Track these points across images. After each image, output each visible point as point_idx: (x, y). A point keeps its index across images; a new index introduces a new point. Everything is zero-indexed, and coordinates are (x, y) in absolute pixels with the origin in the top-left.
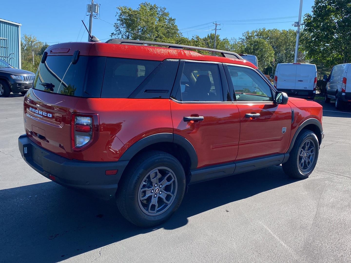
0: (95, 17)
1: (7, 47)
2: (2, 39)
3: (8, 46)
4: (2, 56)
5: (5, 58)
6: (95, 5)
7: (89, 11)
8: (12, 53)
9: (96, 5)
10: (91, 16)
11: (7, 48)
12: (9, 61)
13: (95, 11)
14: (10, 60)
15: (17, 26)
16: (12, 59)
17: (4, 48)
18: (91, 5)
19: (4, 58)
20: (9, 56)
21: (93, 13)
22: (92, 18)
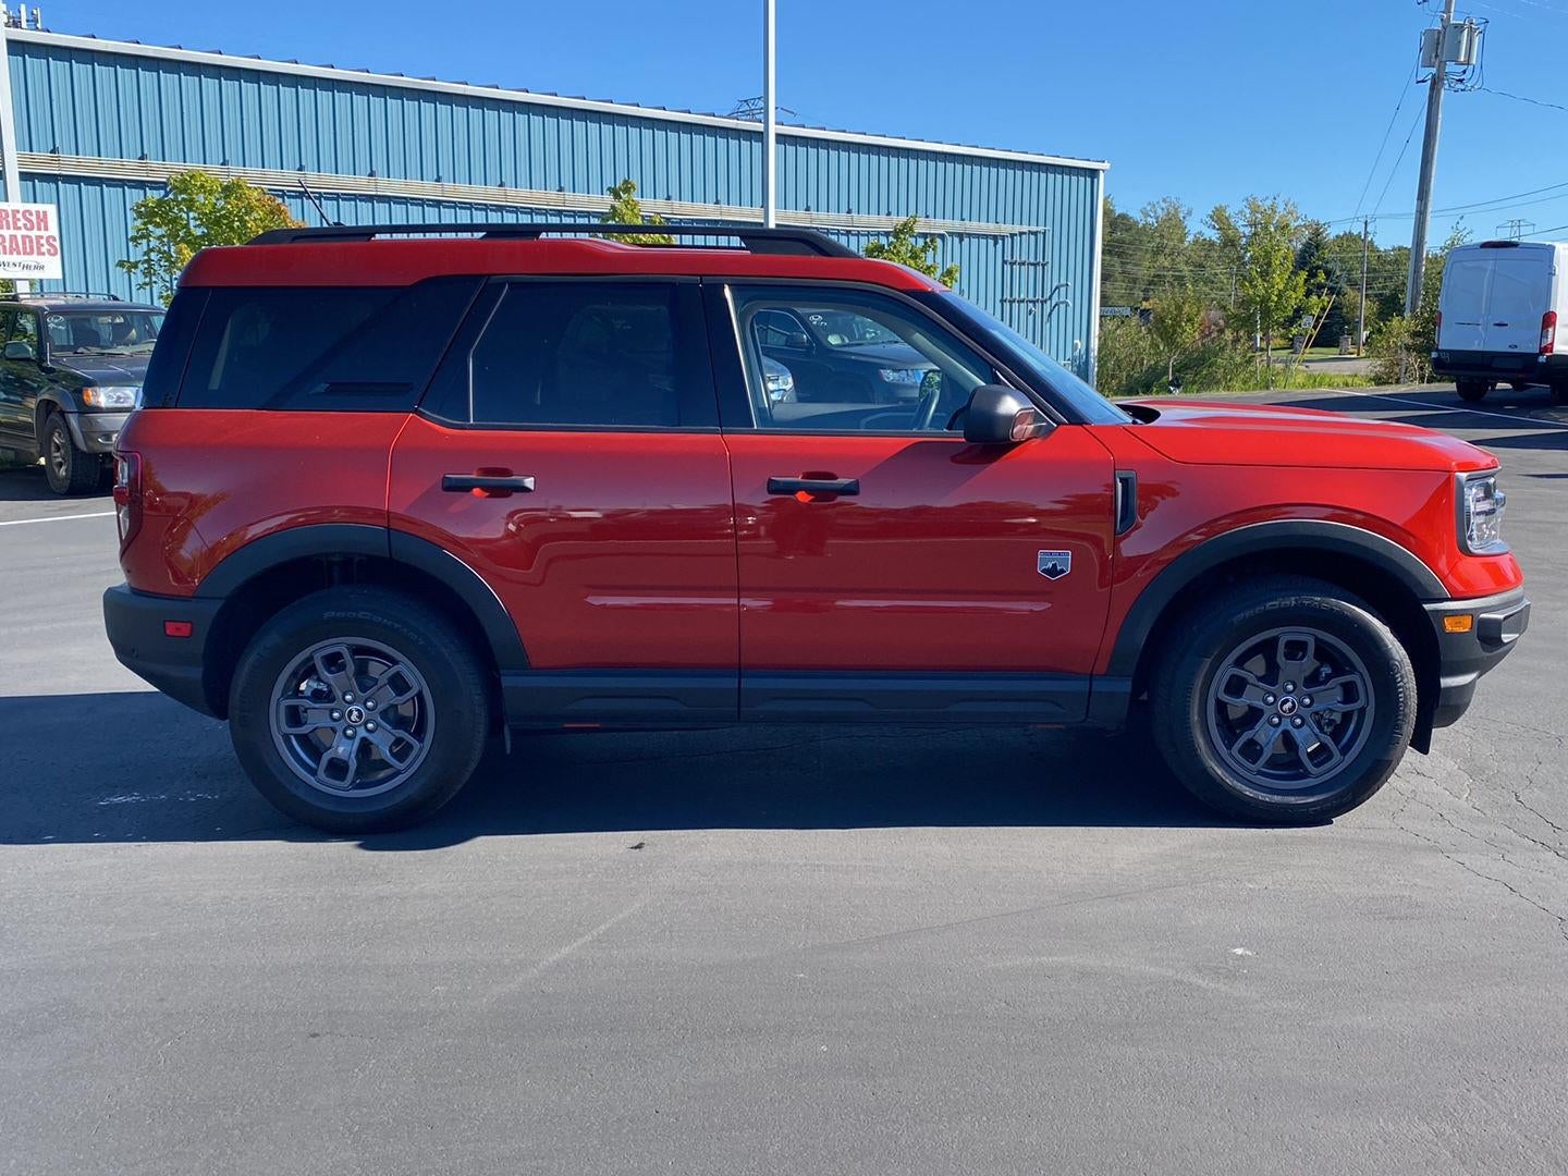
0: (1460, 86)
1: (1044, 259)
2: (1025, 233)
3: (1048, 259)
4: (1022, 296)
5: (1035, 306)
6: (1456, 26)
7: (1431, 57)
8: (1063, 281)
9: (1460, 28)
10: (1436, 84)
11: (1043, 265)
12: (1050, 314)
13: (1458, 57)
14: (1052, 311)
15: (1093, 173)
16: (1062, 306)
17: (1031, 268)
18: (1439, 32)
19: (1031, 305)
20: (1050, 298)
21: (1450, 67)
22: (1443, 91)
